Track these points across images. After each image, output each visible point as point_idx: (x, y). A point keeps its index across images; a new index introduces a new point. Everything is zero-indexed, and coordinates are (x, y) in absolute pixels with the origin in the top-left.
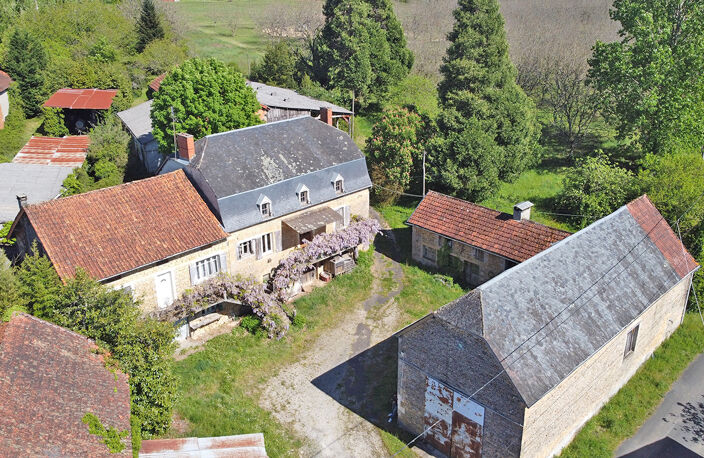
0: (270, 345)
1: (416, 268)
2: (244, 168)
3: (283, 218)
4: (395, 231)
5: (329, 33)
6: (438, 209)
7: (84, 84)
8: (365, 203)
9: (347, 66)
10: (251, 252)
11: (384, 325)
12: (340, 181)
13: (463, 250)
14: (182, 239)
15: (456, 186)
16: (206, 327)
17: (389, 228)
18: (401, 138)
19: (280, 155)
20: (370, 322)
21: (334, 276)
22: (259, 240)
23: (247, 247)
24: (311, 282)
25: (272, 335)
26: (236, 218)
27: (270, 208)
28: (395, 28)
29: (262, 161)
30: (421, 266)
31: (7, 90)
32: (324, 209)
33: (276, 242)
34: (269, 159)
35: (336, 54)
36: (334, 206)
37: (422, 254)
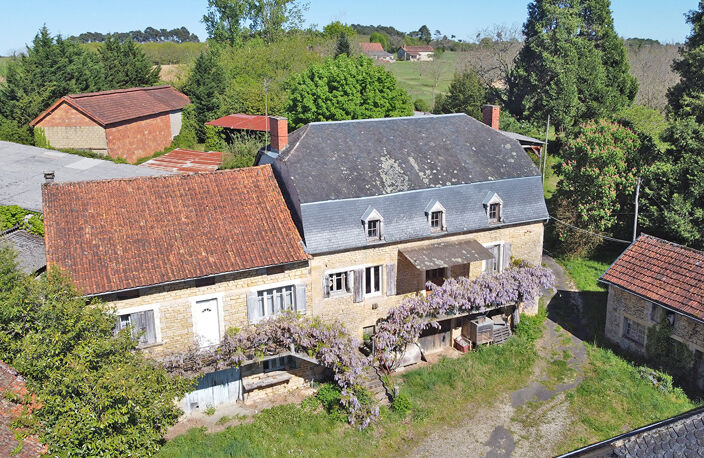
0: (346, 435)
1: (610, 353)
2: (353, 169)
3: (401, 246)
4: (584, 294)
5: (528, 56)
6: (654, 261)
7: (258, 110)
8: (535, 243)
9: (546, 92)
10: (348, 289)
11: (539, 437)
12: (497, 204)
13: (695, 332)
14: (239, 253)
15: (687, 235)
16: (269, 390)
17: (574, 290)
18: (602, 164)
19: (411, 159)
20: (516, 428)
21: (474, 345)
22: (360, 272)
23: (340, 281)
24: (438, 349)
25: (353, 420)
26: (326, 235)
27: (382, 227)
28: (615, 47)
29: (381, 162)
30: (618, 351)
31: (181, 110)
32: (468, 242)
33: (388, 280)
34: (392, 161)
35: (533, 79)
36: (486, 240)
37: (621, 332)
